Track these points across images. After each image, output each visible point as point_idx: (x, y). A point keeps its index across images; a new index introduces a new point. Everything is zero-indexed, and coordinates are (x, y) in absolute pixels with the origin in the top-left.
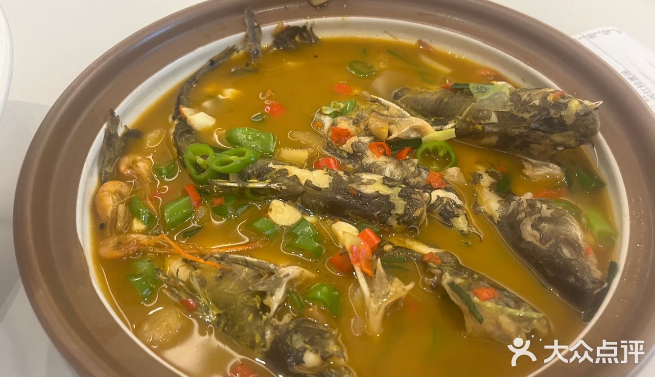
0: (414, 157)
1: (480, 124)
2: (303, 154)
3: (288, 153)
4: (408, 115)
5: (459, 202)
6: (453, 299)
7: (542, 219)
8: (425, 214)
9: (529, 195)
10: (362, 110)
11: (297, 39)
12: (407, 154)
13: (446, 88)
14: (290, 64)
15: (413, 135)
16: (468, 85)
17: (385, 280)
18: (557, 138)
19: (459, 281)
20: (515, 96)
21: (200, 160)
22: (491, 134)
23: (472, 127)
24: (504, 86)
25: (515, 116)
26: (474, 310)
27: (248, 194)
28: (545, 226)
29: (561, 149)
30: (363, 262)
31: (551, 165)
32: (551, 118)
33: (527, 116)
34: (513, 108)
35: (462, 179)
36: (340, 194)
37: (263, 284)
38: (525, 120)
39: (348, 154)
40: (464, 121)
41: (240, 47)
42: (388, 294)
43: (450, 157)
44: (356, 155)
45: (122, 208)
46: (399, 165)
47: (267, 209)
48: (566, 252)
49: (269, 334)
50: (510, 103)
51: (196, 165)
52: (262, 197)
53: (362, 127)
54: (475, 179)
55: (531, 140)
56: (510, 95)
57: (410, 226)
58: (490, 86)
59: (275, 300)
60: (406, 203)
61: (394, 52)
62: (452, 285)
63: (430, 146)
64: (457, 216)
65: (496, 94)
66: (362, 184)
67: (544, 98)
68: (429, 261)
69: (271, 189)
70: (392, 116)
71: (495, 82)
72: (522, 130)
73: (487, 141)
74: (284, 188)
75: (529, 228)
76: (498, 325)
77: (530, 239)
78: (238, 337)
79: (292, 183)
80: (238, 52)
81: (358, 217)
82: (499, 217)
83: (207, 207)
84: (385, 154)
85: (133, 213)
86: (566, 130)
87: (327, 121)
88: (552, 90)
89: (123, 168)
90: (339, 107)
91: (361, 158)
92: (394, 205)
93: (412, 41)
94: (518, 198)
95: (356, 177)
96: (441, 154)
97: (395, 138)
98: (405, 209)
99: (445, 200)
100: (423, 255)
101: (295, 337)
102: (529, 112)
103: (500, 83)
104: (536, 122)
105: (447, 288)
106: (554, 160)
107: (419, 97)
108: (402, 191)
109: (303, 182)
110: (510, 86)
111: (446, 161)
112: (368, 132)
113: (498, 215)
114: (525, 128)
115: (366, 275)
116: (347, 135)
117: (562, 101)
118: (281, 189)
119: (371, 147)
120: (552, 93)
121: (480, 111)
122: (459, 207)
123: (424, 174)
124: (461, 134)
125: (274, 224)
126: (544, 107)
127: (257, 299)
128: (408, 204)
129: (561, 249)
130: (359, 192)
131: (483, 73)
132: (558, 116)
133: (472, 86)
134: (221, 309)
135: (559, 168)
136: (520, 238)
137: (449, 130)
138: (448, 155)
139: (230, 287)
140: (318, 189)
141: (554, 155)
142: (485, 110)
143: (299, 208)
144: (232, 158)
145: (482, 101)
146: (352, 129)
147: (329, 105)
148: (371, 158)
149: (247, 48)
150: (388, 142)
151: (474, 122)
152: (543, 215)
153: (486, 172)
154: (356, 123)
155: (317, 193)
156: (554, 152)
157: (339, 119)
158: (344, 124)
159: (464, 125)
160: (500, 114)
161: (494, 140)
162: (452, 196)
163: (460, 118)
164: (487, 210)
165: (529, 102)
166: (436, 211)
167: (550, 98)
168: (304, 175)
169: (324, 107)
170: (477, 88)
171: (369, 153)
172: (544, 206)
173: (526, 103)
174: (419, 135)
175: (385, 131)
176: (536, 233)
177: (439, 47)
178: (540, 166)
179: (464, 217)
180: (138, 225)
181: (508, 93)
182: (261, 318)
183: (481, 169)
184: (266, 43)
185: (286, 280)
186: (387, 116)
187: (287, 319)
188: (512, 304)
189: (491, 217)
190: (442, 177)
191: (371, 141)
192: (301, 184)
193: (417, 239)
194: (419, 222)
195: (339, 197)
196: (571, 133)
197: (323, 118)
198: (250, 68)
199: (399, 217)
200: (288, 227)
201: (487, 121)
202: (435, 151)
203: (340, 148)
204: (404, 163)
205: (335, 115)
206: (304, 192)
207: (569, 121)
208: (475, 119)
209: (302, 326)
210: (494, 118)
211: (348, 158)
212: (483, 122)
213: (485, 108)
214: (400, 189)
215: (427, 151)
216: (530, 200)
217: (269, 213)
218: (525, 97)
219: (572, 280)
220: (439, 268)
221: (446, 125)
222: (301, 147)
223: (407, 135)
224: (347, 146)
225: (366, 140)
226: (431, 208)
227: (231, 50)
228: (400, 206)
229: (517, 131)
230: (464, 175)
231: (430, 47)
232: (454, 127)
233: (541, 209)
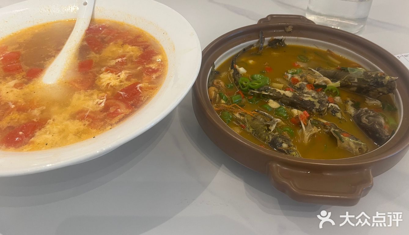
0: (323, 91)
1: (351, 82)
2: (282, 86)
3: (275, 85)
4: (322, 76)
5: (339, 108)
6: (334, 135)
7: (370, 116)
8: (326, 110)
9: (366, 108)
10: (304, 73)
11: (277, 44)
12: (320, 90)
13: (338, 69)
14: (275, 53)
15: (324, 84)
16: (347, 68)
17: (311, 127)
18: (380, 89)
19: (336, 130)
20: (365, 73)
21: (244, 83)
22: (355, 86)
23: (347, 83)
24: (361, 69)
25: (365, 80)
26: (341, 139)
27: (261, 96)
28: (371, 118)
29: (381, 94)
30: (303, 120)
31: (377, 100)
32: (378, 82)
33: (369, 80)
34: (364, 77)
35: (341, 101)
36: (295, 99)
37: (269, 122)
38: (368, 82)
39: (298, 88)
40: (344, 81)
41: (255, 45)
42: (311, 131)
43: (337, 93)
44: (301, 89)
45: (218, 95)
46: (318, 93)
47: (268, 102)
48: (377, 127)
49: (270, 137)
50: (363, 75)
51: (242, 85)
52: (266, 98)
53: (303, 79)
54: (346, 102)
55: (370, 90)
56: (364, 73)
57: (320, 113)
58: (355, 69)
59: (273, 128)
60: (320, 105)
61: (317, 53)
62: (334, 131)
63: (330, 88)
64: (338, 112)
65: (358, 72)
66: (304, 97)
67: (377, 74)
68: (326, 124)
69: (270, 95)
70: (316, 76)
71: (358, 68)
72: (367, 86)
73: (352, 89)
74: (275, 95)
75: (364, 118)
76: (349, 145)
77: (364, 122)
78: (260, 137)
79: (278, 94)
80: (254, 47)
81: (302, 108)
82: (354, 115)
83: (246, 99)
84: (312, 89)
85: (221, 97)
86: (384, 87)
87: (290, 76)
88: (380, 72)
89: (215, 83)
90: (294, 71)
91: (303, 89)
92: (315, 105)
93: (325, 50)
94: (362, 109)
95: (302, 95)
96: (334, 92)
97: (317, 84)
98: (320, 107)
99: (334, 107)
100: (324, 123)
101: (279, 139)
102: (370, 79)
103: (360, 68)
104: (372, 83)
105: (333, 132)
106: (378, 98)
107: (327, 71)
108: (319, 101)
109: (282, 94)
110: (364, 70)
111: (336, 94)
112: (306, 81)
113: (353, 114)
114: (368, 85)
115: (304, 124)
116: (298, 81)
117: (383, 76)
118: (274, 95)
119: (307, 86)
120: (380, 73)
121: (351, 77)
122: (339, 110)
123: (327, 98)
124: (342, 86)
125: (270, 107)
126: (376, 77)
127: (266, 128)
128: (321, 105)
129: (375, 125)
130: (303, 99)
131: (354, 65)
132: (381, 81)
133: (349, 68)
134: (254, 129)
135: (380, 102)
136: (361, 122)
137: (338, 83)
138: (336, 92)
139: (256, 123)
140: (288, 97)
141: (379, 97)
142: (353, 77)
143: (279, 103)
144: (256, 83)
145: (352, 74)
146: (300, 79)
147: (291, 70)
148: (306, 90)
149: (258, 46)
150: (313, 85)
151: (348, 81)
152: (370, 115)
153: (351, 100)
154: (301, 77)
155: (287, 98)
156: (379, 95)
157: (295, 75)
158: (297, 77)
159: (344, 82)
160: (358, 79)
161: (355, 89)
162: (337, 106)
163: (343, 80)
164: (349, 112)
165: (371, 76)
166: (330, 110)
167: (379, 75)
168: (282, 92)
169: (289, 71)
170: (351, 69)
171: (306, 88)
172: (371, 112)
173: (369, 76)
174: (326, 84)
175: (313, 80)
176: (367, 120)
177: (336, 53)
178: (372, 100)
179: (340, 113)
180: (223, 101)
181: (363, 72)
182: (268, 132)
183: (349, 99)
184: (265, 44)
185: (276, 122)
186: (314, 76)
187: (277, 133)
188: (355, 139)
189: (351, 115)
190: (334, 100)
191: (307, 84)
192: (281, 95)
193: (322, 118)
194: (324, 112)
195: (295, 100)
196: (385, 88)
197: (288, 74)
198: (258, 53)
199: (317, 109)
200: (275, 109)
201: (353, 81)
202: (332, 90)
203: (295, 85)
204: (319, 93)
205: (293, 74)
206: (282, 97)
207: (385, 84)
208: (349, 80)
209: (282, 136)
210: (356, 81)
211: (298, 89)
212: (351, 81)
213: (353, 76)
214: (318, 100)
215: (328, 90)
216: (366, 110)
217: (268, 104)
218: (369, 74)
219: (378, 135)
220: (330, 127)
221: (337, 82)
222: (280, 83)
223: (321, 83)
224: (297, 85)
225: (305, 83)
226: (328, 109)
227: (252, 46)
228: (318, 106)
229: (364, 86)
230: (342, 100)
231: (332, 53)
232: (340, 82)
233: (369, 113)
